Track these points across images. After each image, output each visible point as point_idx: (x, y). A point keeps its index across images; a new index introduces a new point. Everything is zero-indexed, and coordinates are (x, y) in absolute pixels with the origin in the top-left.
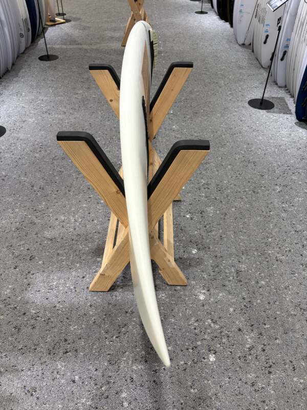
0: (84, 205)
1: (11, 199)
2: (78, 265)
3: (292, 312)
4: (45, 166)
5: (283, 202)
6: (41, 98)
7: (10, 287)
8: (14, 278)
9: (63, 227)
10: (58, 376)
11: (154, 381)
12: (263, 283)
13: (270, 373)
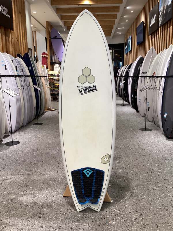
0: (55, 169)
1: (19, 167)
2: (50, 189)
3: (159, 207)
4: (38, 156)
5: (159, 170)
6: (39, 134)
7: (15, 195)
8: (17, 192)
9: (44, 176)
10: (34, 225)
11: (83, 229)
12: (145, 197)
13: (144, 228)
